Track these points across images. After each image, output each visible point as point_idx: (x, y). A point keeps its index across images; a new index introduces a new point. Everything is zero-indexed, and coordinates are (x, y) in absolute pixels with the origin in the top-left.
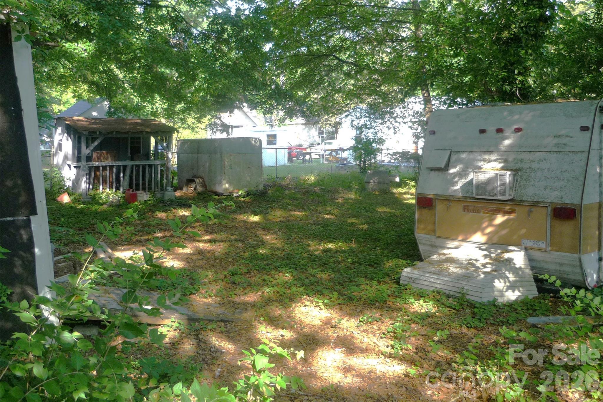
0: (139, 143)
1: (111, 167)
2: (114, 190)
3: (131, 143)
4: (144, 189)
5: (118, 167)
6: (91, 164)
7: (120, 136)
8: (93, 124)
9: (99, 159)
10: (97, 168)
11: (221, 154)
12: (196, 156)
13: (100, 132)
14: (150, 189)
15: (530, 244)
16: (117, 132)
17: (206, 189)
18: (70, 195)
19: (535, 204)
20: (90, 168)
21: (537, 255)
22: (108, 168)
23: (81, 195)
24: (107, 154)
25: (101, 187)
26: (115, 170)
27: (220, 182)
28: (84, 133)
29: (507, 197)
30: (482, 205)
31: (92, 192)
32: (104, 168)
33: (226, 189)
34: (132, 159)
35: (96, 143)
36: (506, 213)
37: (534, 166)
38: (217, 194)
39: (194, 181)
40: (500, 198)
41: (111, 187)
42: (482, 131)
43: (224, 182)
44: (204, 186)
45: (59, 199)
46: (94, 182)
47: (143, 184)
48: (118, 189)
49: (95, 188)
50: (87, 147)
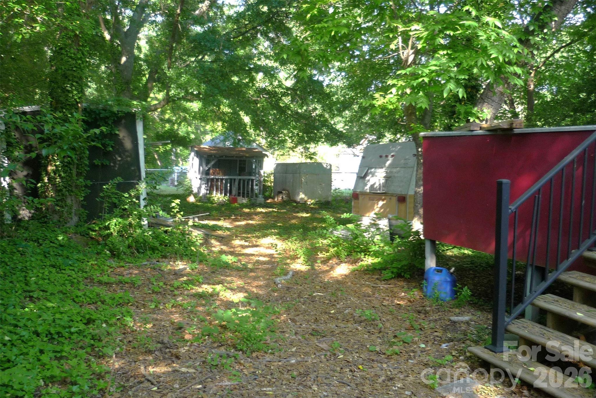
0: (245, 164)
1: (222, 180)
2: (223, 195)
3: (240, 164)
4: (243, 196)
5: (226, 180)
6: (208, 177)
7: (227, 159)
8: (212, 150)
9: (214, 174)
10: (212, 179)
11: (300, 173)
12: (284, 175)
13: (215, 156)
14: (248, 196)
15: (390, 216)
16: (226, 156)
17: (290, 198)
18: (195, 197)
19: (392, 195)
20: (208, 180)
21: (394, 222)
22: (220, 180)
23: (201, 197)
24: (219, 170)
25: (215, 192)
26: (224, 181)
27: (299, 194)
28: (205, 156)
29: (381, 191)
30: (375, 196)
31: (208, 196)
32: (217, 180)
33: (302, 199)
34: (240, 175)
35: (213, 163)
36: (383, 200)
37: (396, 175)
38: (295, 202)
39: (281, 193)
40: (379, 192)
41: (221, 193)
42: (381, 157)
43: (301, 193)
44: (288, 195)
45: (188, 199)
46: (210, 189)
47: (243, 193)
48: (225, 195)
49: (211, 193)
50: (206, 166)
